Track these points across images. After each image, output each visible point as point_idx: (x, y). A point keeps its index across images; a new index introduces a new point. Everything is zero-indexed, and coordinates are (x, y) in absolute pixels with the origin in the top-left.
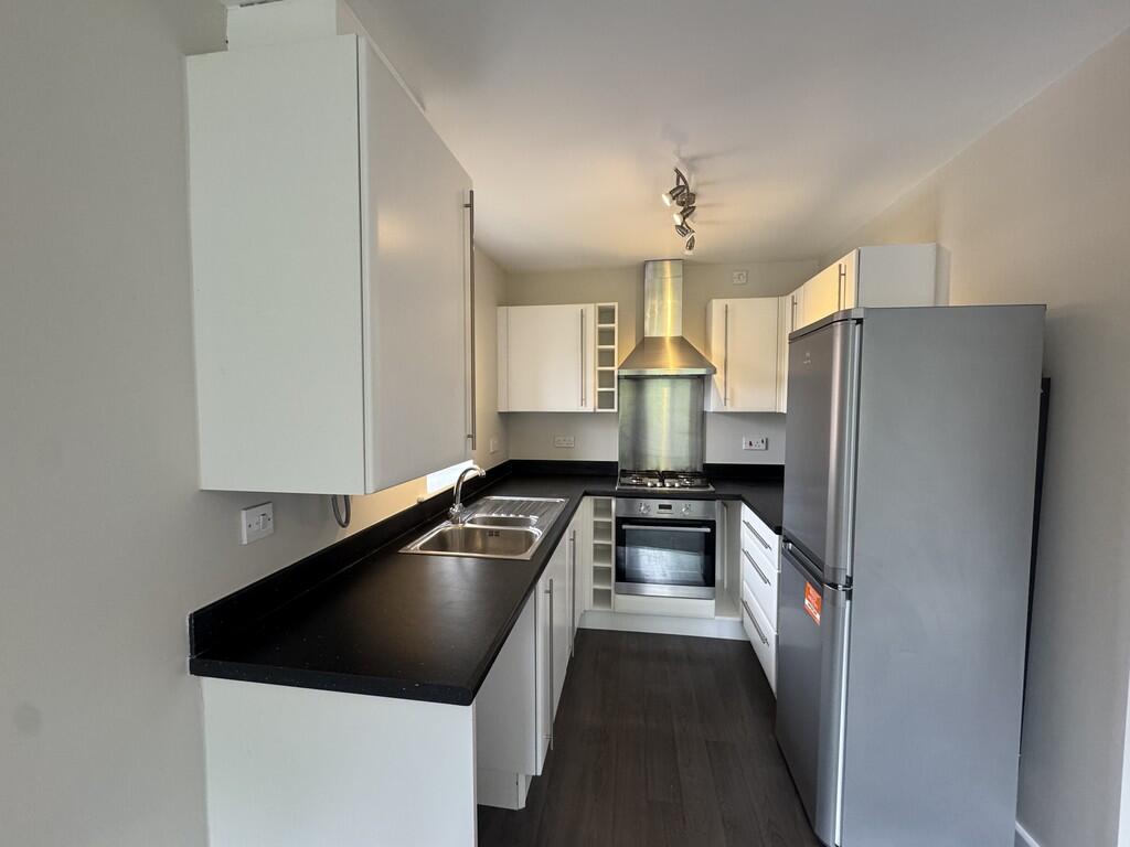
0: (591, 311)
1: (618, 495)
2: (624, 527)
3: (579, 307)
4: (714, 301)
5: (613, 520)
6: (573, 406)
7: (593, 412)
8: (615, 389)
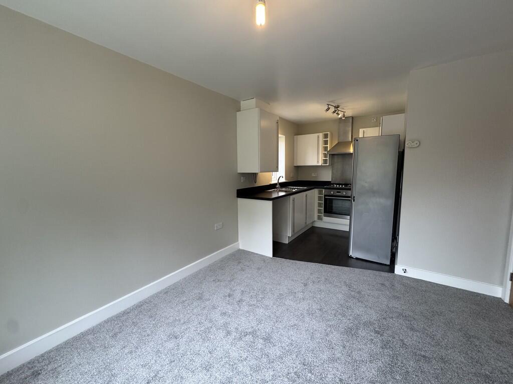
0: (321, 135)
1: (325, 189)
2: (326, 197)
3: (317, 134)
5: (323, 196)
6: (315, 164)
7: (321, 166)
8: (328, 158)
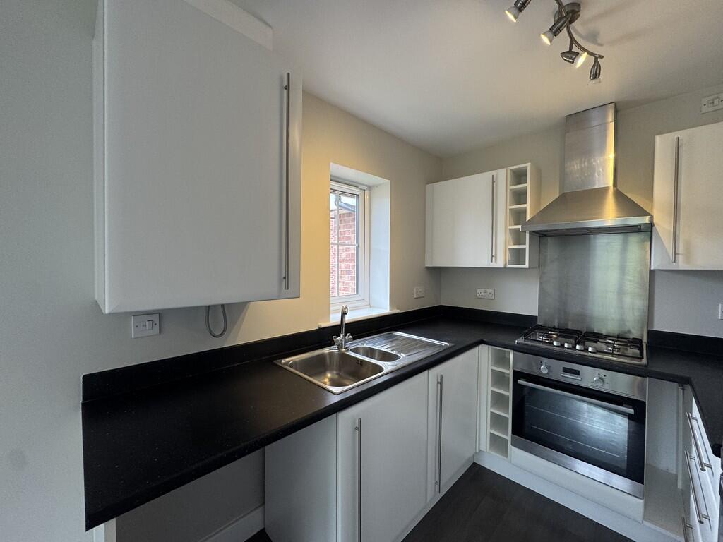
0: (503, 175)
1: (517, 349)
2: (520, 382)
3: (489, 174)
4: (658, 138)
5: (510, 372)
6: (483, 261)
7: (505, 269)
8: (527, 246)
